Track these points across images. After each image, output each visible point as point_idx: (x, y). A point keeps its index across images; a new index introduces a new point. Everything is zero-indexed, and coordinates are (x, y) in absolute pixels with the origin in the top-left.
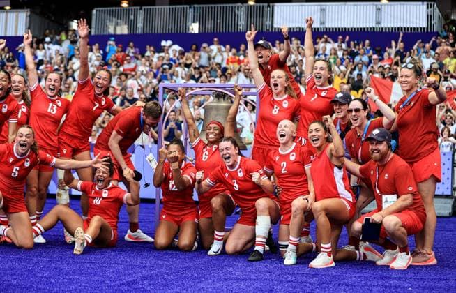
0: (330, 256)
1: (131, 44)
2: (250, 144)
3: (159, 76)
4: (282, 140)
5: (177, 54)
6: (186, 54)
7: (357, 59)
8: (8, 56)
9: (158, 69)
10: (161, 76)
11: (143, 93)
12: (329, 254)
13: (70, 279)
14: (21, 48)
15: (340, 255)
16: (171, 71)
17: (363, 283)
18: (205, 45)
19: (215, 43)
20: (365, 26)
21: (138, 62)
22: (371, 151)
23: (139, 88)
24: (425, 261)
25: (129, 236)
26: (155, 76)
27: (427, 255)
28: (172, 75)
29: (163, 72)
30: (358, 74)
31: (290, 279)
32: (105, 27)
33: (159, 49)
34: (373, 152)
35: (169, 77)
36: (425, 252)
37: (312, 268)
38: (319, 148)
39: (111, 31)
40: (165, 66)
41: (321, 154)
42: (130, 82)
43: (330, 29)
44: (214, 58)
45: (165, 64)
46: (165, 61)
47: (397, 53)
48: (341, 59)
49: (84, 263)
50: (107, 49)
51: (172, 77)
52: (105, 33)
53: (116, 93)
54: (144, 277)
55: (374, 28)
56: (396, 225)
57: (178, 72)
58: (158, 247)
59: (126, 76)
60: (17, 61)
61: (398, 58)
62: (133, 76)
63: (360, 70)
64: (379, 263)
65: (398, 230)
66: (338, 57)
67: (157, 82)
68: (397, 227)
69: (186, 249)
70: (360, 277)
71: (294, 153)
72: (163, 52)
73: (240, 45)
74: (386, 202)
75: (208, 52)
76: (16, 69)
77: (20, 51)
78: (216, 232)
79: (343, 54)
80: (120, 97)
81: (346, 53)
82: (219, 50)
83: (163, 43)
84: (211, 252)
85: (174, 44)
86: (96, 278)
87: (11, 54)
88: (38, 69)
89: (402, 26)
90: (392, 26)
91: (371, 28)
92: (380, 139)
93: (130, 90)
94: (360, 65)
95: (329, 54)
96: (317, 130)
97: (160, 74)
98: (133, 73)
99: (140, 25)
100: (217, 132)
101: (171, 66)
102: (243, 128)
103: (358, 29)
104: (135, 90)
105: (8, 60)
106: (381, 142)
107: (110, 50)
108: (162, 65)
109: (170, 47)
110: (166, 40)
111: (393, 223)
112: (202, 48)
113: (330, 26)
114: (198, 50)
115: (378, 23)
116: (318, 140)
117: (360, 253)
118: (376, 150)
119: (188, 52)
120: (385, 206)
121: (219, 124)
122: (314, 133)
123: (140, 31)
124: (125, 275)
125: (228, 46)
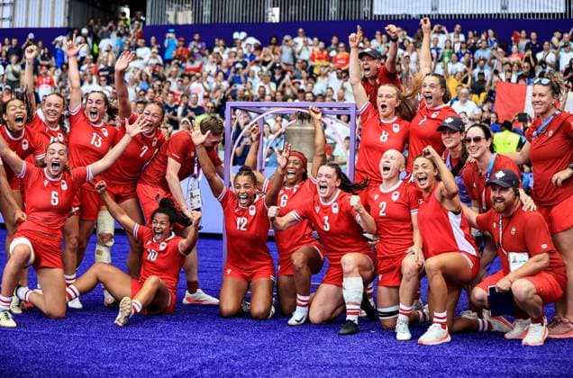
0: (445, 328)
1: (197, 37)
2: (345, 163)
3: (230, 78)
4: (385, 175)
5: (253, 49)
6: (264, 49)
7: (479, 54)
8: (42, 52)
9: (229, 68)
10: (233, 78)
11: (210, 101)
12: (443, 326)
13: (108, 368)
14: (57, 42)
15: (458, 326)
16: (245, 71)
17: (488, 369)
18: (287, 37)
19: (300, 34)
20: (487, 12)
21: (205, 58)
22: (492, 200)
23: (206, 94)
24: (567, 332)
25: (188, 299)
26: (226, 77)
27: (570, 325)
28: (247, 76)
29: (235, 72)
30: (479, 74)
31: (392, 364)
32: (163, 15)
33: (230, 43)
34: (495, 201)
35: (243, 79)
36: (567, 320)
37: (422, 345)
38: (427, 189)
39: (171, 20)
40: (238, 65)
41: (430, 196)
42: (195, 86)
43: (443, 15)
44: (299, 54)
45: (237, 62)
46: (237, 59)
47: (528, 47)
48: (457, 54)
49: (128, 340)
50: (166, 44)
51: (246, 79)
52: (163, 24)
53: (176, 100)
54: (204, 364)
55: (499, 14)
56: (528, 292)
57: (253, 72)
58: (225, 314)
59: (190, 77)
60: (53, 59)
61: (530, 52)
62: (198, 78)
63: (482, 68)
64: (508, 336)
65: (531, 298)
66: (454, 52)
67: (228, 85)
68: (530, 295)
69: (261, 317)
70: (484, 359)
71: (398, 193)
72: (235, 46)
73: (331, 38)
74: (514, 262)
75: (291, 47)
76: (53, 69)
77: (57, 46)
78: (299, 296)
79: (461, 48)
80: (182, 105)
81: (464, 46)
82: (306, 44)
83: (236, 35)
84: (292, 321)
85: (249, 36)
86: (142, 366)
87: (46, 50)
88: (79, 69)
89: (534, 11)
90: (522, 11)
91: (495, 15)
92: (504, 184)
93: (194, 96)
94: (482, 62)
95: (443, 47)
96: (424, 166)
97: (232, 75)
98: (198, 74)
99: (207, 12)
100: (297, 167)
101: (245, 65)
102: (335, 143)
103: (479, 15)
104: (200, 96)
105: (43, 58)
106: (506, 189)
107: (169, 45)
108: (235, 64)
109: (244, 40)
110: (240, 32)
111: (524, 289)
112: (283, 42)
113: (444, 12)
114: (279, 43)
115: (504, 8)
116: (425, 179)
117: (483, 322)
118: (499, 198)
119: (266, 46)
120: (513, 267)
121: (301, 155)
122: (420, 170)
123: (206, 21)
124: (180, 360)
125: (316, 39)
